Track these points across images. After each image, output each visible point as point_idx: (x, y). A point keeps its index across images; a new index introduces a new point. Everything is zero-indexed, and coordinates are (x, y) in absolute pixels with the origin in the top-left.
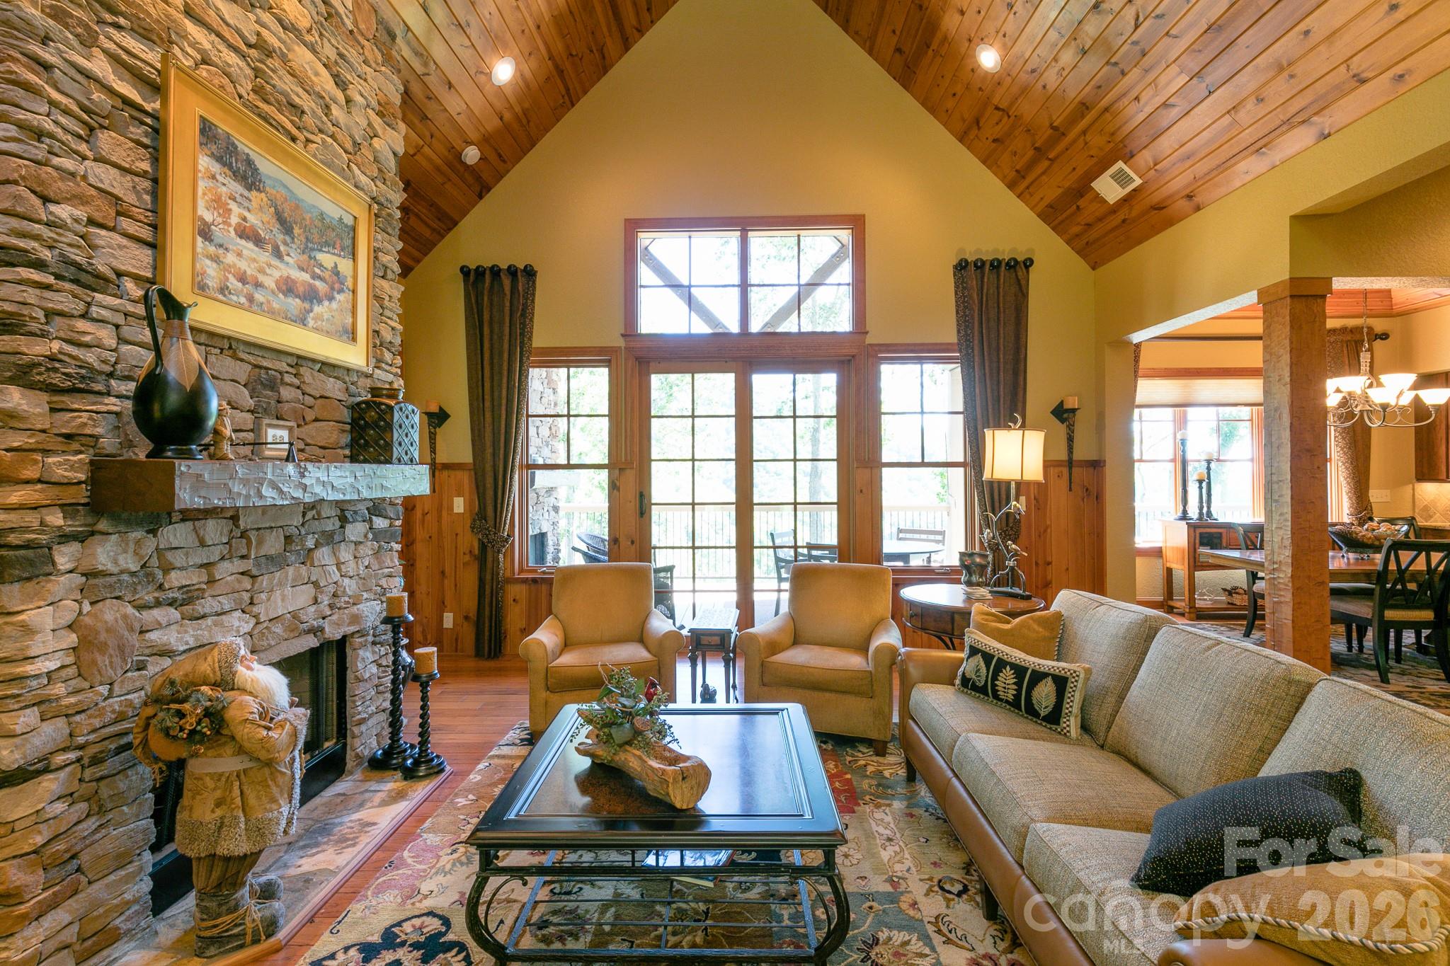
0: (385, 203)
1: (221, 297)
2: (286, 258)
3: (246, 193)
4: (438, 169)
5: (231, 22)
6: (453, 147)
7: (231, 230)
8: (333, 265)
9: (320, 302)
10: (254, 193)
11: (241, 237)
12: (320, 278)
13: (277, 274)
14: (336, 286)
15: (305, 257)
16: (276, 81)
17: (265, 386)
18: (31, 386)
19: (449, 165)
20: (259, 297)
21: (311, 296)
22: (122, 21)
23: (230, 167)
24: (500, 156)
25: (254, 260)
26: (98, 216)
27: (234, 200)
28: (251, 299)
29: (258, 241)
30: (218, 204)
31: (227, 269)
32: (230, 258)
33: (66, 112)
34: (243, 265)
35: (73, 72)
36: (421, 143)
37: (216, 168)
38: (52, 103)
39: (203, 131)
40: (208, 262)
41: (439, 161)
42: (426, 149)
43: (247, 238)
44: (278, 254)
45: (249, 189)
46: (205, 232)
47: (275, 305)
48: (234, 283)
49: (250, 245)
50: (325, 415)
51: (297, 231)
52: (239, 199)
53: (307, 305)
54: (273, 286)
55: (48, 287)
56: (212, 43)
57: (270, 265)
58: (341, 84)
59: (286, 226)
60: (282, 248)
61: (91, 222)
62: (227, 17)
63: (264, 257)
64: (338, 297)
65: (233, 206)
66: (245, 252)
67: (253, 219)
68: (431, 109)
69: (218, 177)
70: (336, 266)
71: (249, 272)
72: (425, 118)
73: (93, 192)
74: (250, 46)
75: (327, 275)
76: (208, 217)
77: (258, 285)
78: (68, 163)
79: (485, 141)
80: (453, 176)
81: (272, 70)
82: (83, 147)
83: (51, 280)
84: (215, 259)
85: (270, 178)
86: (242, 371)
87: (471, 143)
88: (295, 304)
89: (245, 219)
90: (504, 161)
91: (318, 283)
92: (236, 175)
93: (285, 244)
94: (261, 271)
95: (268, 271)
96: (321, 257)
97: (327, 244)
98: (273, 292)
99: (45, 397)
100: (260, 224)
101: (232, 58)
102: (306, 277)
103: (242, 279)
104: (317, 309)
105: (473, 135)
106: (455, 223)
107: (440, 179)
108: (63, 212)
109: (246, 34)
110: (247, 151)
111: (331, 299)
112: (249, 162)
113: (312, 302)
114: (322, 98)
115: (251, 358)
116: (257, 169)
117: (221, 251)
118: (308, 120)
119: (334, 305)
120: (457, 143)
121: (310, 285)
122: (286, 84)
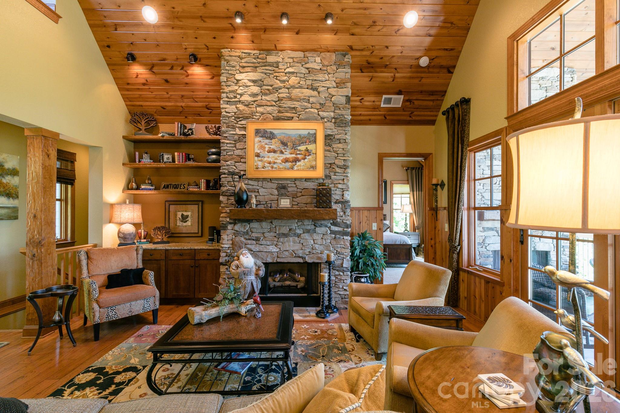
0: (339, 117)
1: (263, 169)
2: (285, 153)
3: (270, 141)
4: (411, 78)
5: (270, 100)
6: (412, 65)
7: (266, 152)
8: (305, 148)
9: (299, 161)
10: (273, 140)
11: (269, 153)
12: (299, 154)
13: (281, 158)
14: (307, 154)
15: (293, 150)
16: (285, 105)
17: (281, 188)
18: (224, 196)
19: (417, 72)
20: (275, 166)
21: (296, 160)
22: (241, 119)
23: (265, 137)
24: (447, 50)
25: (274, 157)
26: (236, 161)
27: (266, 144)
28: (272, 167)
29: (274, 152)
30: (262, 148)
31: (265, 162)
32: (266, 159)
33: (230, 143)
34: (269, 159)
35: (231, 135)
36: (392, 74)
37: (261, 139)
38: (227, 143)
39: (256, 133)
40: (259, 162)
41: (409, 75)
42: (397, 75)
43: (271, 152)
44: (282, 152)
45: (271, 139)
46: (258, 155)
47: (281, 167)
48: (267, 165)
49: (272, 154)
50: (306, 194)
51: (289, 144)
52: (268, 143)
53: (294, 163)
54: (280, 162)
55: (226, 177)
56: (264, 109)
57: (279, 157)
58: (314, 89)
59: (284, 144)
60: (283, 151)
61: (236, 162)
62: (269, 99)
63: (276, 155)
64: (308, 157)
65: (267, 146)
66: (270, 156)
67: (272, 147)
68: (386, 61)
69: (262, 141)
70: (307, 148)
71: (272, 160)
72: (386, 66)
73: (236, 156)
74: (275, 102)
75: (302, 152)
76: (259, 152)
77: (274, 163)
78: (229, 153)
79: (428, 51)
80: (423, 75)
81: (283, 104)
82: (234, 148)
83: (226, 176)
84: (261, 161)
85: (278, 134)
86: (275, 186)
87: (421, 57)
88: (289, 165)
89: (270, 148)
90: (452, 50)
91: (298, 156)
92: (267, 138)
93: (285, 149)
94: (276, 159)
95: (278, 158)
96: (299, 148)
97: (302, 143)
98: (280, 163)
99: (226, 197)
100: (275, 147)
101: (269, 109)
102: (294, 156)
103: (270, 163)
104: (298, 163)
105: (418, 54)
106: (445, 92)
107: (416, 81)
108: (228, 163)
109: (274, 100)
110: (270, 130)
111: (304, 159)
112: (271, 133)
113: (296, 162)
114: (305, 99)
115: (277, 182)
116: (274, 134)
117: (263, 158)
118: (299, 109)
119: (306, 160)
120: (413, 62)
121: (295, 157)
122: (289, 104)
